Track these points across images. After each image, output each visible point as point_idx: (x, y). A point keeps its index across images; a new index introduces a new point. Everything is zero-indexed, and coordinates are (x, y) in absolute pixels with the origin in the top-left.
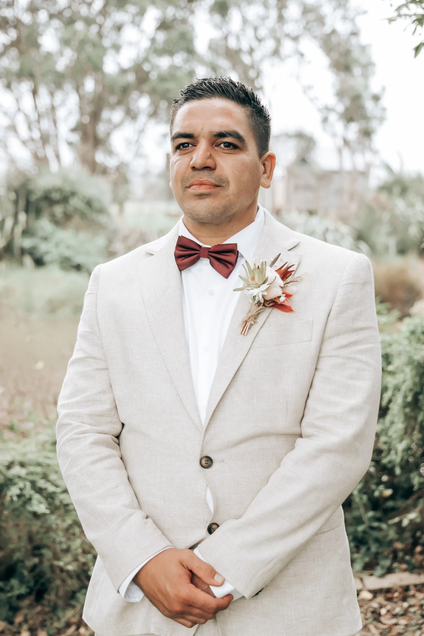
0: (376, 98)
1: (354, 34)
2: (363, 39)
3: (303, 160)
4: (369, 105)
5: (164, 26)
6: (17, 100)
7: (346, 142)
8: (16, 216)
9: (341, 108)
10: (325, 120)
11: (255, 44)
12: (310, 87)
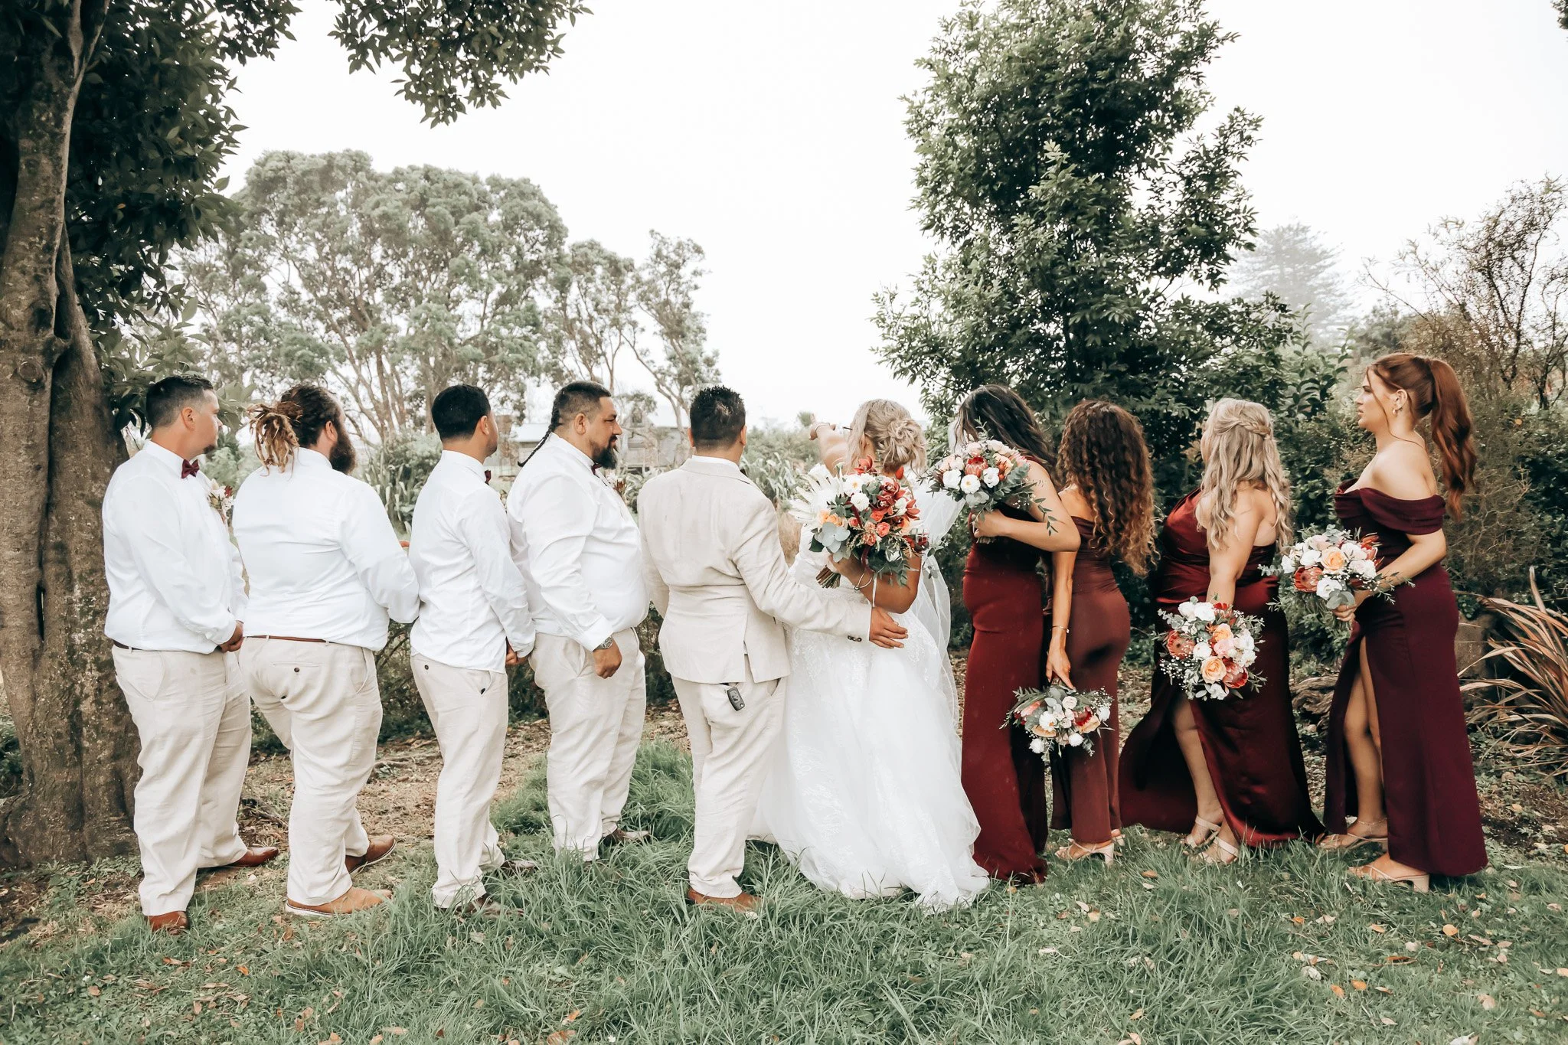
0: (709, 362)
1: (687, 306)
2: (694, 309)
3: (636, 419)
4: (703, 368)
5: (504, 299)
6: (357, 370)
7: (681, 401)
8: (394, 484)
9: (674, 371)
10: (659, 384)
11: (595, 314)
12: (645, 353)
